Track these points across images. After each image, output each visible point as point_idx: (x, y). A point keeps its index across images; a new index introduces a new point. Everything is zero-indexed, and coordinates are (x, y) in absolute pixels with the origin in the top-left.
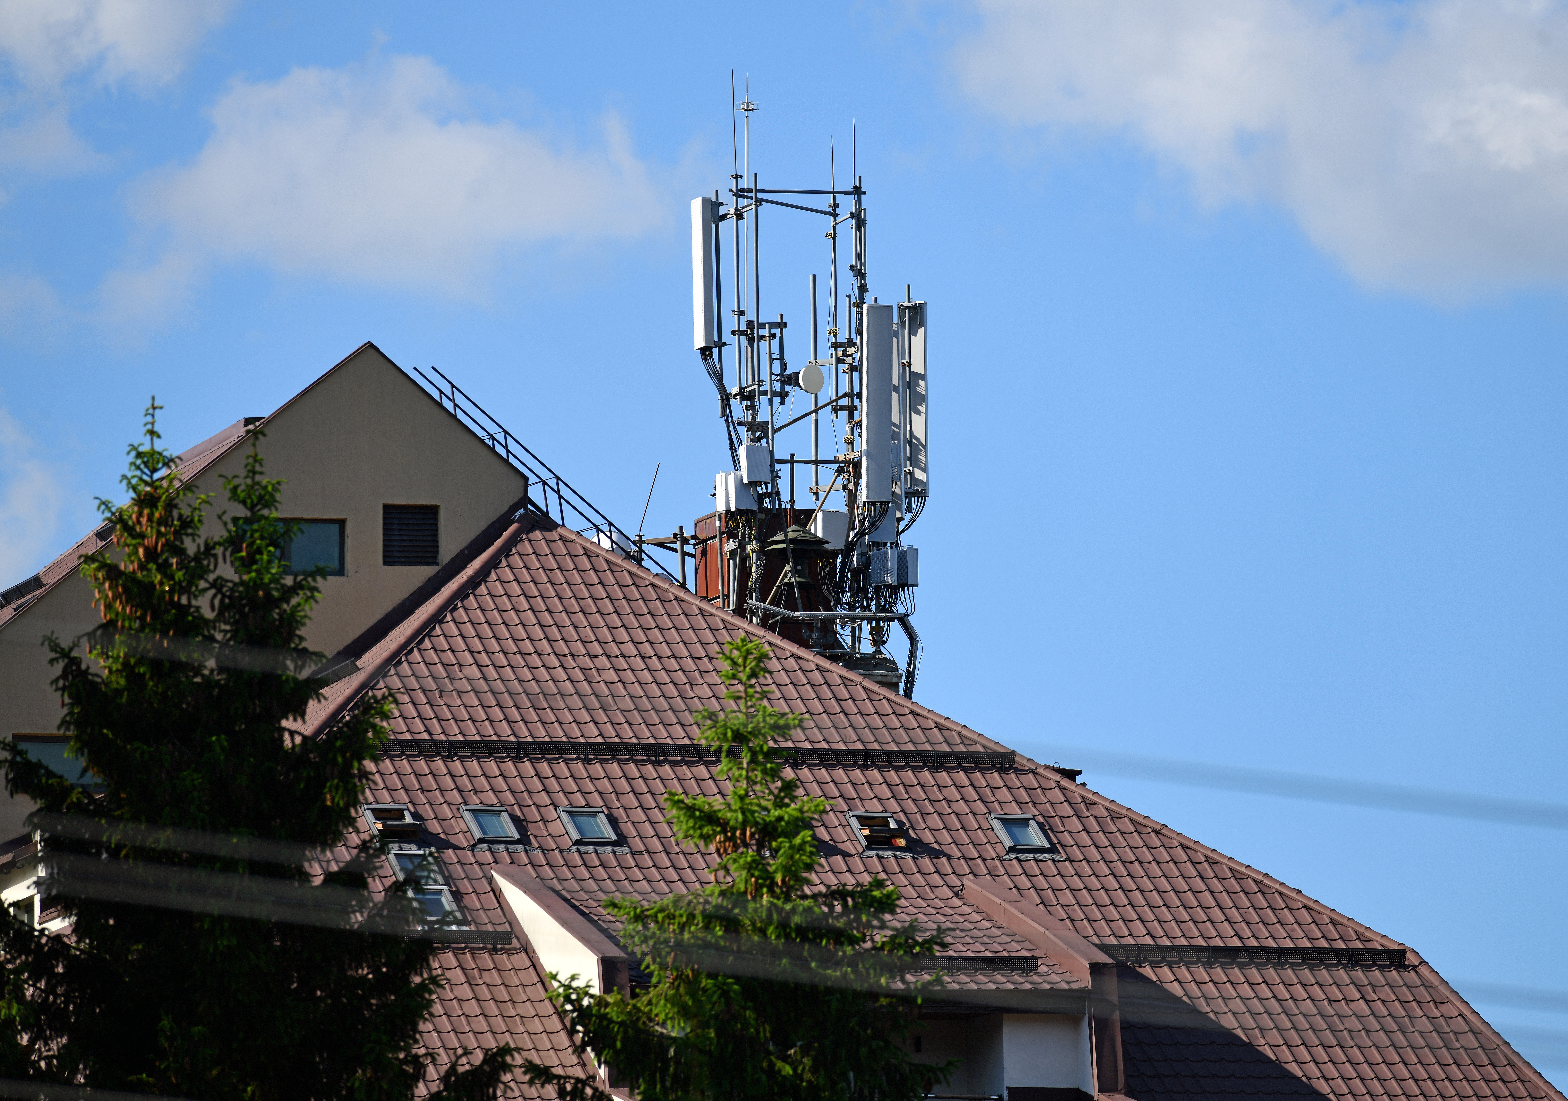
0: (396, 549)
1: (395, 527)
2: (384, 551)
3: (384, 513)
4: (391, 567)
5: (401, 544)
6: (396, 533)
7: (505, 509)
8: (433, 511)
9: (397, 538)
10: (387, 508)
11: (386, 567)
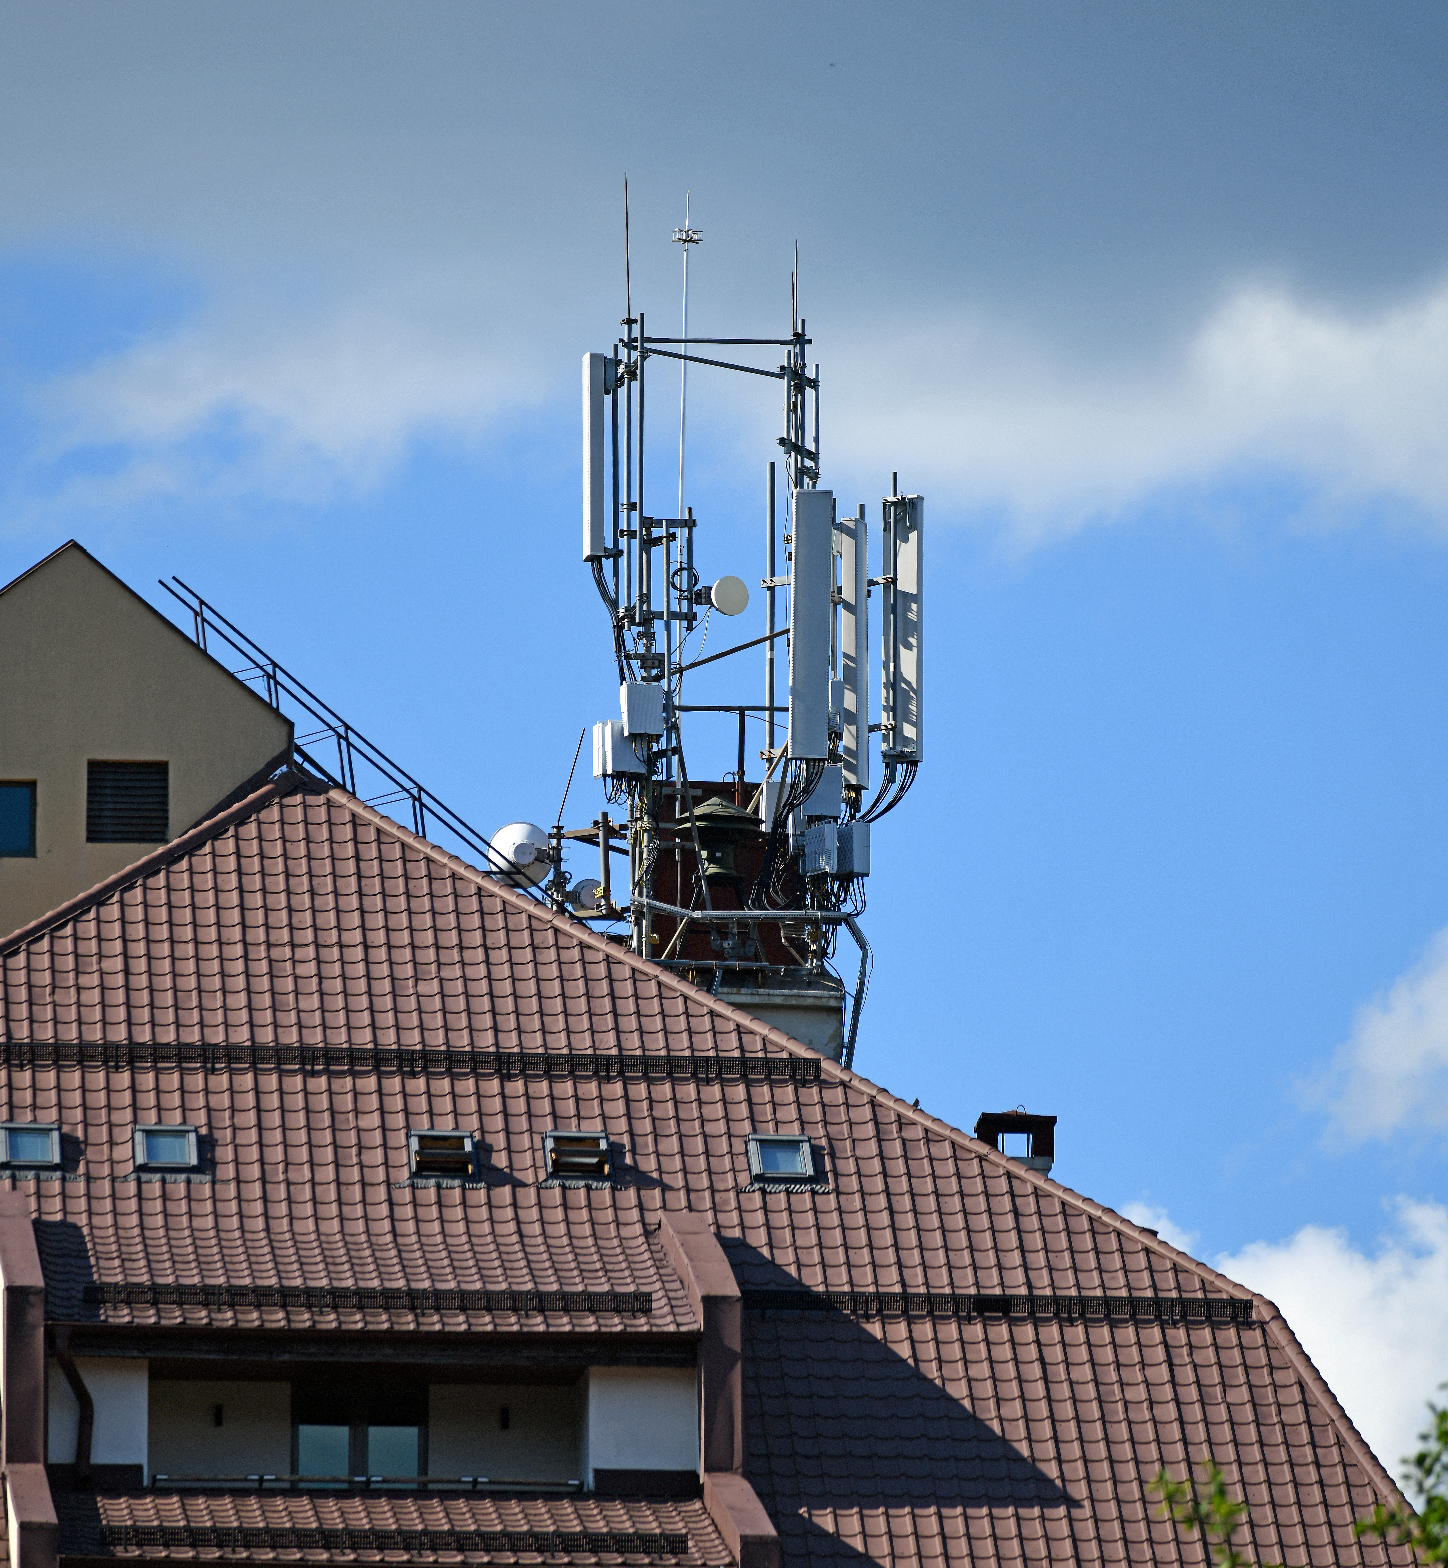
0: (107, 821)
1: (108, 791)
2: (89, 824)
3: (90, 773)
4: (98, 846)
5: (115, 814)
6: (109, 799)
7: (261, 765)
8: (160, 769)
9: (110, 806)
10: (95, 767)
11: (90, 845)
